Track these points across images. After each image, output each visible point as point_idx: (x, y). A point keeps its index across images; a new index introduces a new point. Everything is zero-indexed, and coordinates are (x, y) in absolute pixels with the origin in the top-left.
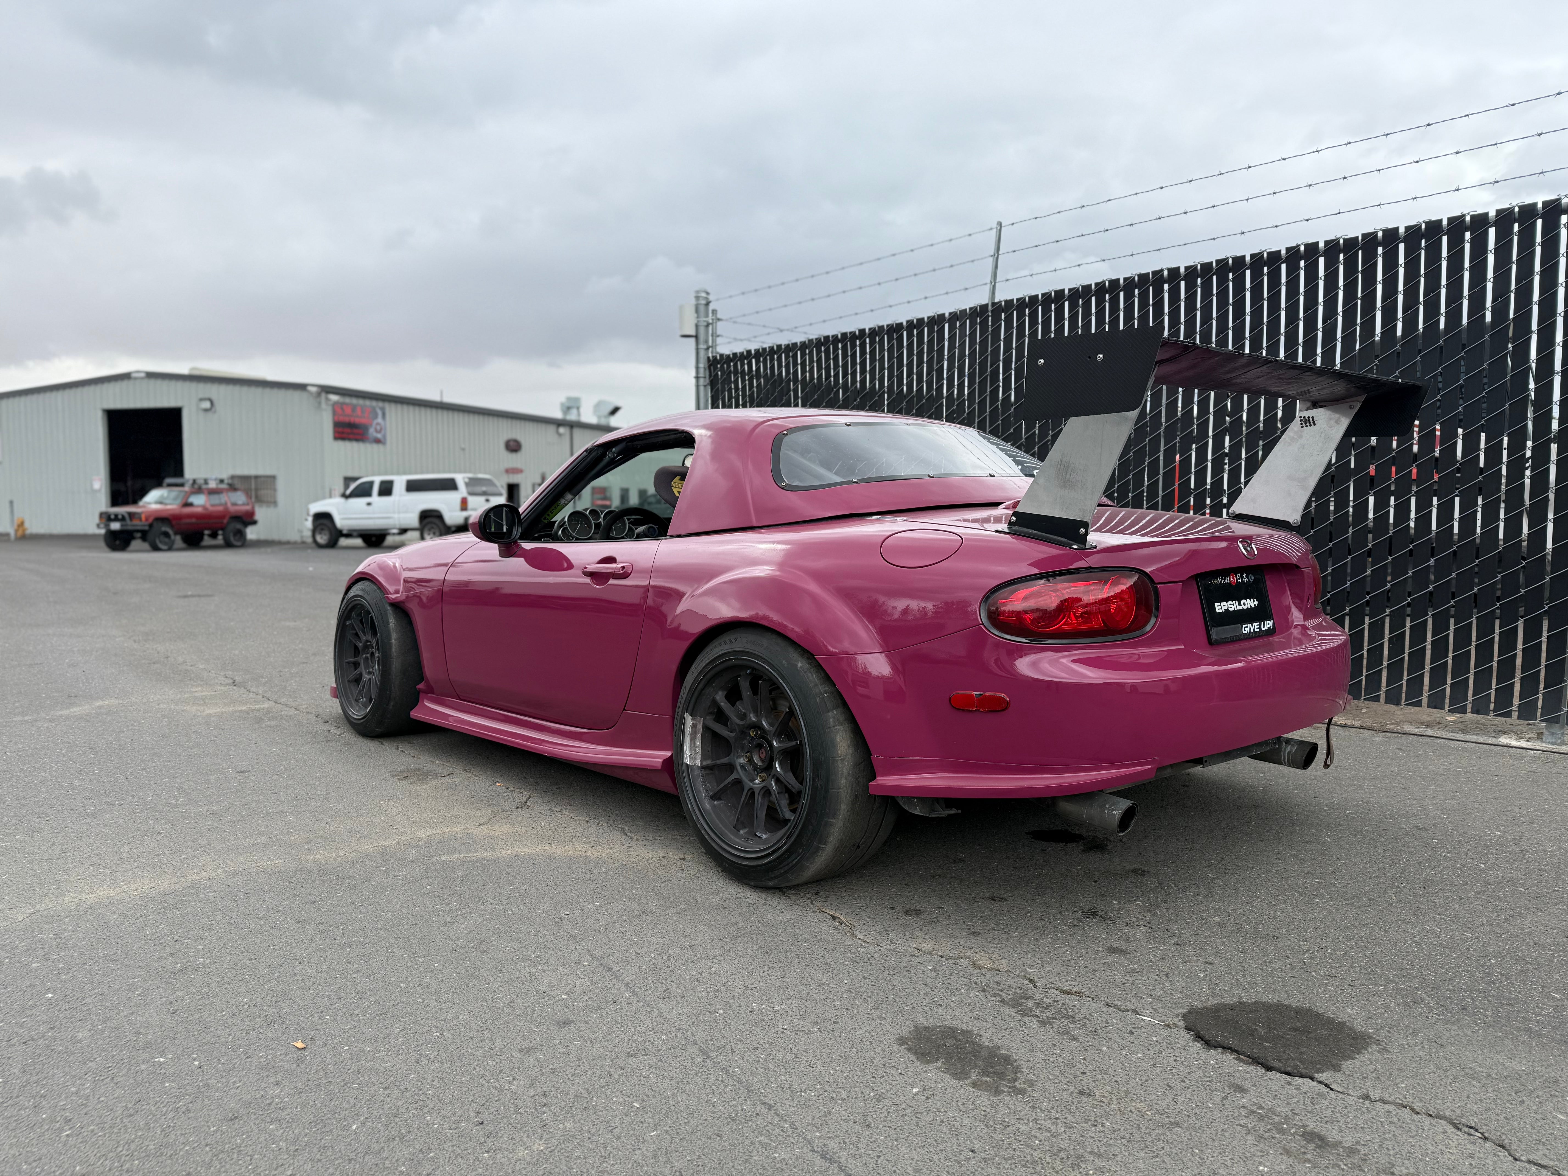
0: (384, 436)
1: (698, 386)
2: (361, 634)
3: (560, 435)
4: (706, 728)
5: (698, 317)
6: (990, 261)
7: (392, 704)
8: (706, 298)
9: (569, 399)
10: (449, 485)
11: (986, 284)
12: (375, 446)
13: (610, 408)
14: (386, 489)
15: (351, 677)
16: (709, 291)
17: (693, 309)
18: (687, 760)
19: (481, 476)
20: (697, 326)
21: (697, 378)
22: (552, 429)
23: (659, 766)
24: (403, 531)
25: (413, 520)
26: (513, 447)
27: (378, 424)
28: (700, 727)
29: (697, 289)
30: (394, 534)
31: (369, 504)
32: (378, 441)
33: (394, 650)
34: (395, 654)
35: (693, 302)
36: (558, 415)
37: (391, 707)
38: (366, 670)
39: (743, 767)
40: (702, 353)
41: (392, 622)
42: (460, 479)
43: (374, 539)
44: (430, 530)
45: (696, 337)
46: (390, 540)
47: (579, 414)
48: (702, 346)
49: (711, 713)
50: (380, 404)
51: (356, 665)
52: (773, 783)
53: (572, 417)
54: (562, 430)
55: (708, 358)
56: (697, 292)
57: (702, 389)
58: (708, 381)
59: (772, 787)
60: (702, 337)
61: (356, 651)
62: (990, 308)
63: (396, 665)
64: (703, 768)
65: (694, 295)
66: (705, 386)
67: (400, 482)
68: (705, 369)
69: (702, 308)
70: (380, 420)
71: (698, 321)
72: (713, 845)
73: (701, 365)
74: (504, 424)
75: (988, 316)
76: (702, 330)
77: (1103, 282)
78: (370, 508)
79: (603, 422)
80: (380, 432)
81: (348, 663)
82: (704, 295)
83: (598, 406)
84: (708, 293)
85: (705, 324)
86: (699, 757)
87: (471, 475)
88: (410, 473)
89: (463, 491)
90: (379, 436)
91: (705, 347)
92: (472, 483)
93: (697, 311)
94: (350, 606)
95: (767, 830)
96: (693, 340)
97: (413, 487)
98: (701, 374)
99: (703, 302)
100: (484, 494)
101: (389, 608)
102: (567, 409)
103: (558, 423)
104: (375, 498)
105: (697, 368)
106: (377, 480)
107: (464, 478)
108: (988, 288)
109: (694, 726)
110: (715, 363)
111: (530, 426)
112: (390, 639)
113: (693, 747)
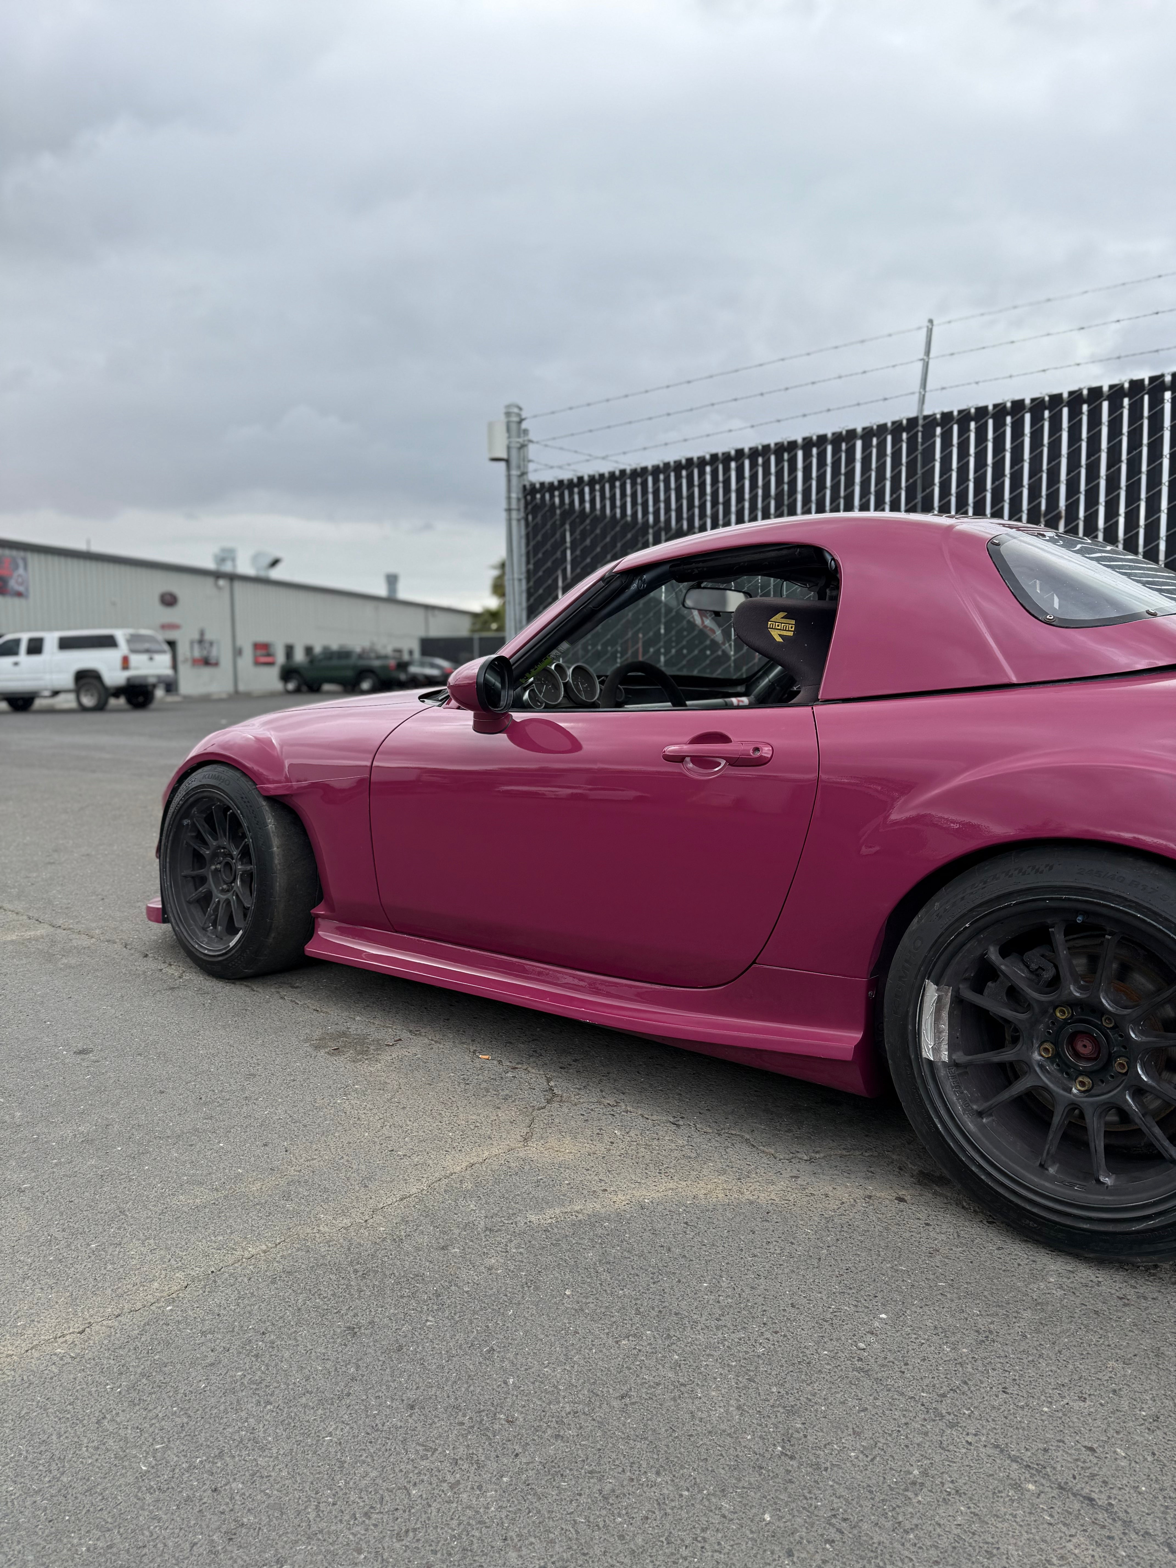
0: (27, 589)
1: (509, 521)
2: (209, 838)
3: (219, 588)
4: (958, 1001)
5: (509, 437)
6: (919, 366)
7: (273, 935)
8: (519, 415)
9: (224, 550)
10: (108, 642)
11: (913, 393)
12: (16, 601)
13: (269, 560)
14: (35, 647)
15: (194, 895)
16: (521, 405)
17: (504, 428)
18: (928, 1053)
19: (143, 632)
20: (509, 448)
21: (509, 510)
22: (210, 581)
23: (849, 1057)
24: (55, 693)
25: (66, 680)
26: (169, 600)
27: (20, 576)
28: (948, 1000)
29: (507, 403)
30: (46, 697)
31: (16, 664)
32: (19, 594)
33: (276, 862)
34: (279, 867)
35: (503, 419)
36: (211, 565)
37: (270, 940)
38: (217, 887)
39: (1041, 1067)
40: (514, 481)
41: (271, 823)
42: (120, 635)
43: (20, 703)
44: (87, 691)
45: (507, 461)
46: (38, 703)
47: (234, 566)
48: (515, 472)
49: (966, 979)
50: (22, 554)
51: (203, 880)
52: (1128, 1097)
53: (227, 568)
54: (221, 582)
55: (524, 487)
56: (508, 406)
57: (514, 523)
58: (522, 514)
59: (1129, 1105)
60: (514, 462)
61: (199, 859)
62: (921, 422)
63: (280, 881)
64: (954, 1064)
65: (503, 410)
66: (519, 520)
67: (51, 639)
68: (519, 500)
69: (514, 427)
70: (21, 571)
71: (510, 442)
72: (1001, 1190)
73: (514, 495)
74: (159, 575)
75: (918, 431)
76: (514, 452)
77: (1080, 391)
78: (17, 668)
79: (262, 574)
80: (21, 584)
81: (185, 877)
82: (516, 410)
83: (255, 558)
84: (520, 409)
85: (518, 445)
86: (945, 1046)
87: (131, 631)
88: (63, 629)
89: (123, 648)
90: (21, 589)
91: (519, 473)
92: (133, 640)
93: (508, 430)
94: (192, 799)
95: (1112, 1170)
96: (503, 465)
97: (66, 644)
98: (514, 505)
99: (515, 419)
100: (147, 651)
101: (264, 803)
102: (222, 560)
103: (217, 575)
104: (23, 657)
105: (509, 498)
106: (25, 637)
107: (125, 635)
108: (916, 398)
109: (939, 999)
110: (530, 492)
111: (186, 579)
112: (270, 847)
113: (938, 1032)
